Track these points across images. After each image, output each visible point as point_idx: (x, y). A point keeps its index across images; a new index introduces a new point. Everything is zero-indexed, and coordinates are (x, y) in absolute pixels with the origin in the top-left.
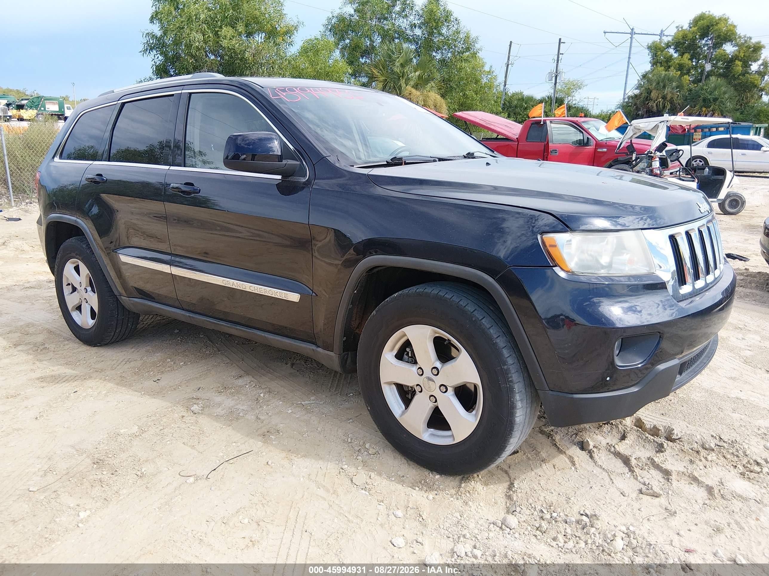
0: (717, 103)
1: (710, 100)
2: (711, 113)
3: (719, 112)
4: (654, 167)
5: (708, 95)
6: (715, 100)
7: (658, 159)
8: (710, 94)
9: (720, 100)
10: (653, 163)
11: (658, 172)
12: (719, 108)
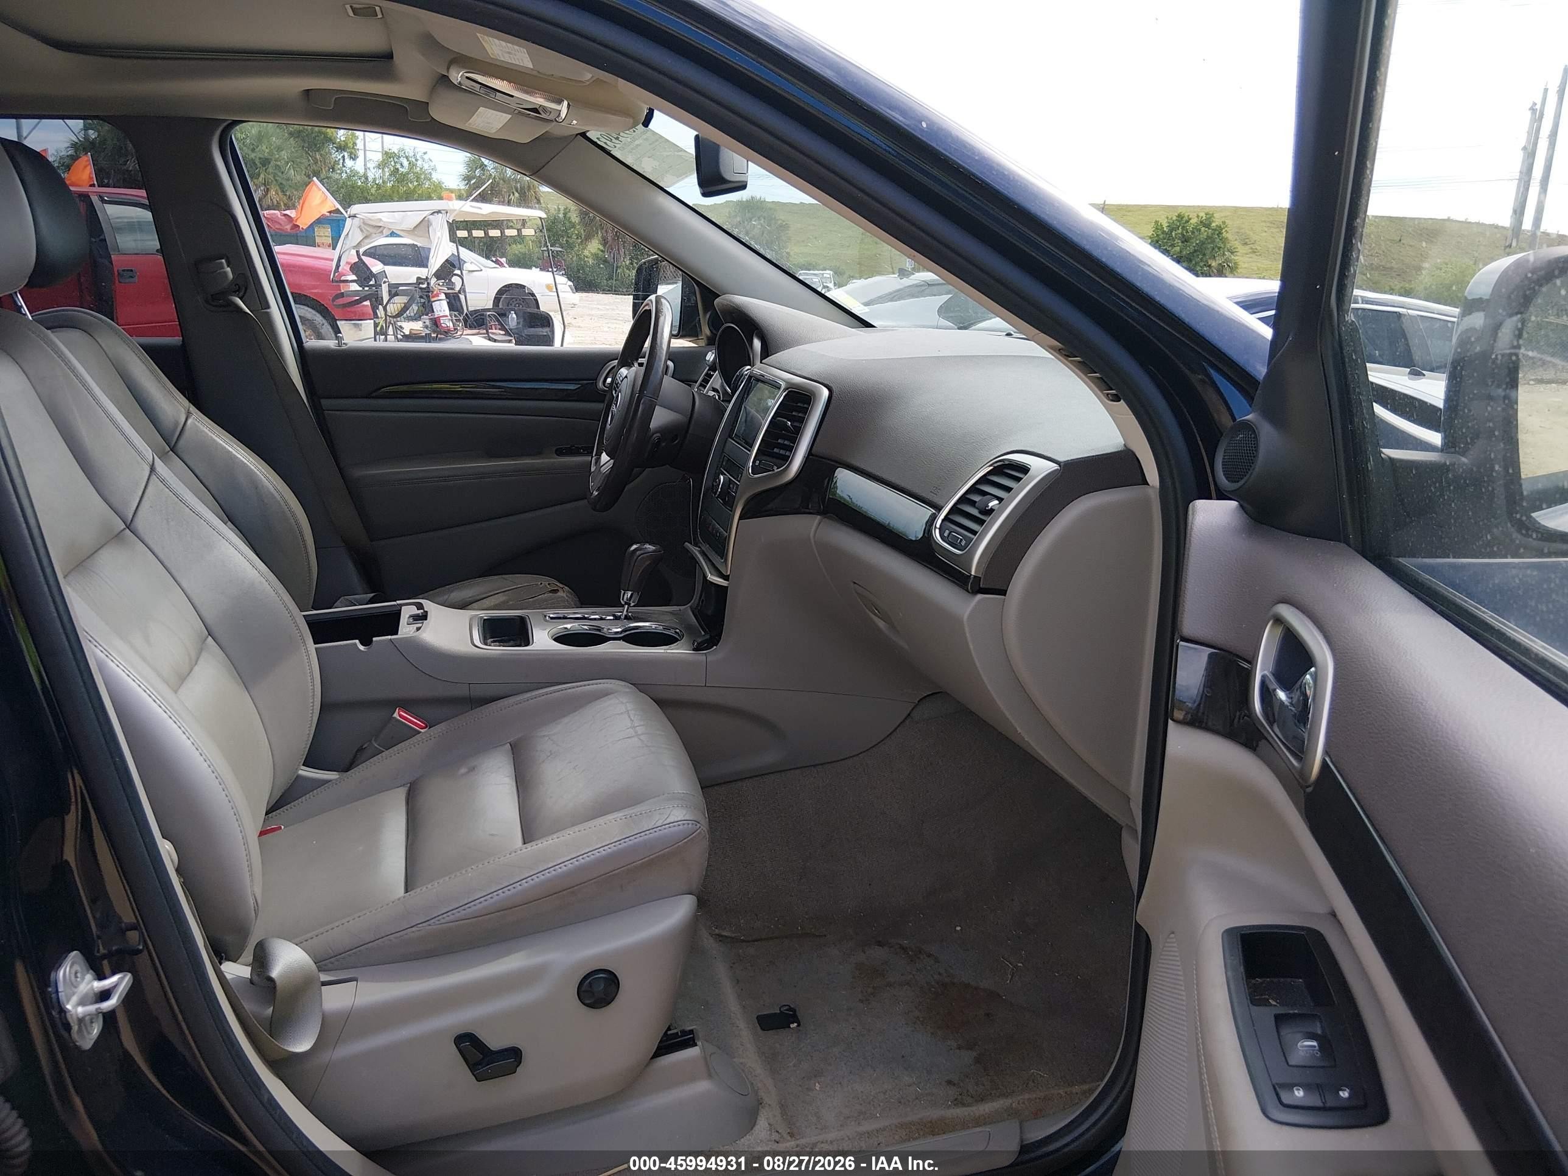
0: (270, 170)
1: (254, 163)
2: (262, 188)
3: (278, 188)
4: (437, 314)
5: (250, 152)
6: (265, 162)
7: (443, 296)
8: (253, 150)
9: (273, 163)
10: (436, 305)
11: (451, 325)
12: (276, 180)
